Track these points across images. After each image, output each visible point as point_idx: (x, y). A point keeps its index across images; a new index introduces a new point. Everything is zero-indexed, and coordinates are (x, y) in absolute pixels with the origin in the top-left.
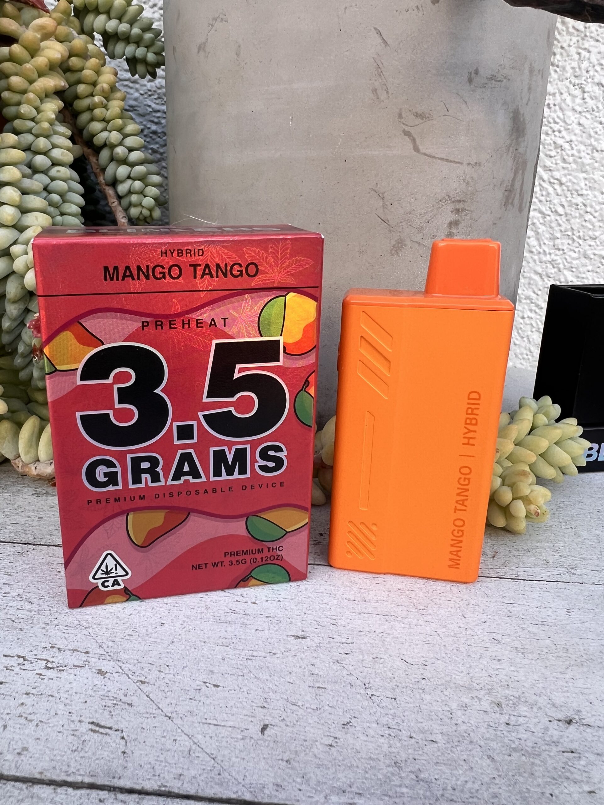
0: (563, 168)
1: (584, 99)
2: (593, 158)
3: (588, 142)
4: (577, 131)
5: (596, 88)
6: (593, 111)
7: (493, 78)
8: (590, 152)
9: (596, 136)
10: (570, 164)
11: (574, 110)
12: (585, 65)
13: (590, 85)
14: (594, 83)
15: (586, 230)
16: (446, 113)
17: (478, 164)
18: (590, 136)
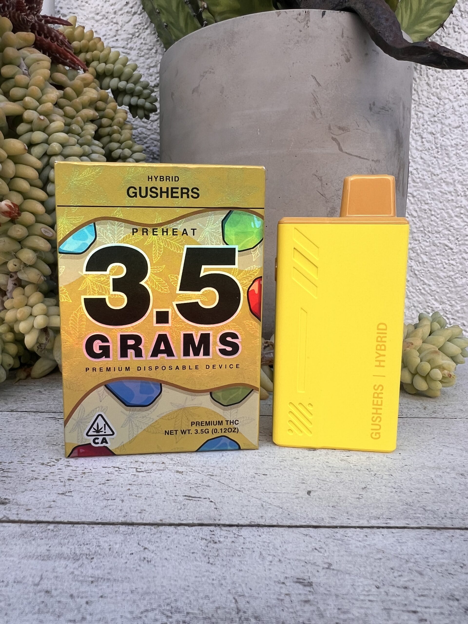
0: (414, 186)
1: (422, 142)
2: (432, 179)
3: (428, 169)
4: (420, 163)
5: (430, 136)
6: (429, 149)
7: (383, 108)
8: (430, 176)
9: (433, 166)
10: (418, 183)
11: (417, 149)
12: (421, 121)
13: (425, 134)
14: (428, 132)
15: (432, 227)
16: (358, 128)
17: (378, 161)
18: (429, 166)
